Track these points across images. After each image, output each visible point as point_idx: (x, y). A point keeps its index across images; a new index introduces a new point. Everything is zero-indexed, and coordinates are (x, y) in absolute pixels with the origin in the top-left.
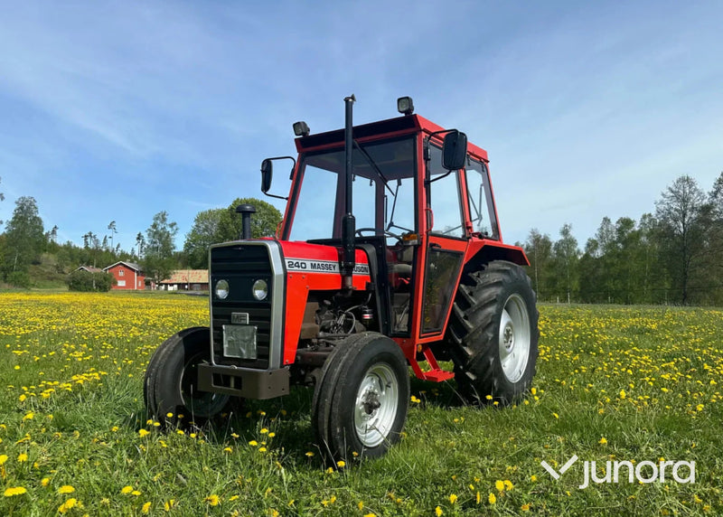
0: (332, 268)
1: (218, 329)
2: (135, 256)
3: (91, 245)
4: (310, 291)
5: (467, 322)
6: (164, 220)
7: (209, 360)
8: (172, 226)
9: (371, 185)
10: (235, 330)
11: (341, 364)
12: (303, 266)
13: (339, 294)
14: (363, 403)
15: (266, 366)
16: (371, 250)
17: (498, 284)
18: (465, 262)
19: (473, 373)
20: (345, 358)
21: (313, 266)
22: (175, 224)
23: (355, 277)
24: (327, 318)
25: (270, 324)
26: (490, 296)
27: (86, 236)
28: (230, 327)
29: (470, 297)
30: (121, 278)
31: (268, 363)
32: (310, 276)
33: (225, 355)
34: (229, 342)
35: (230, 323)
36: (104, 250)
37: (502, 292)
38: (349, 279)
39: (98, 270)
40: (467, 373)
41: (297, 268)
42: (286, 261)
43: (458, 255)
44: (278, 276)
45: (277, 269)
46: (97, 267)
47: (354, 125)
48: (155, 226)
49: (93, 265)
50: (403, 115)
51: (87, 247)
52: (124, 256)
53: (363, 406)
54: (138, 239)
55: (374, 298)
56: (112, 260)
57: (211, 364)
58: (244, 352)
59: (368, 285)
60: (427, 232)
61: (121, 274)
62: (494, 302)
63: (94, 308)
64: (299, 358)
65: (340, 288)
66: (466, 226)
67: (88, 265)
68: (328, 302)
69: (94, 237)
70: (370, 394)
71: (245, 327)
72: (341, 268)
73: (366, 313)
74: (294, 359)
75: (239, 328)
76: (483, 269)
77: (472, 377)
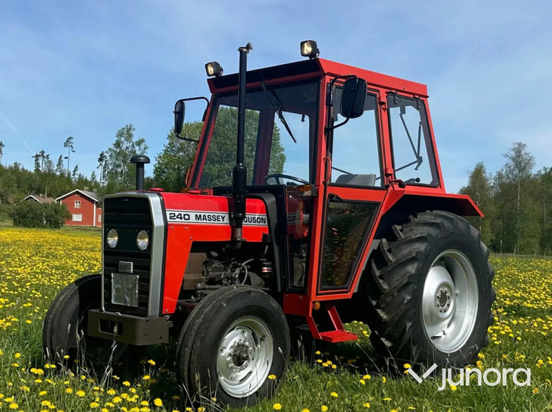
0: (222, 219)
1: (108, 277)
2: (96, 183)
3: (43, 168)
4: (194, 243)
5: (381, 281)
6: (130, 136)
7: (100, 307)
8: (139, 143)
9: (303, 120)
10: (121, 278)
11: (202, 316)
12: (187, 217)
13: (228, 246)
14: (230, 355)
15: (145, 314)
16: (271, 200)
17: (421, 239)
18: (382, 213)
19: (388, 339)
20: (207, 310)
21: (198, 217)
22: (142, 141)
23: (246, 229)
24: (215, 269)
25: (149, 275)
26: (410, 253)
27: (37, 156)
28: (117, 275)
29: (388, 253)
30: (77, 211)
31: (147, 311)
32: (193, 228)
33: (113, 302)
34: (116, 289)
35: (116, 271)
36: (58, 173)
37: (426, 249)
38: (239, 231)
39: (50, 200)
40: (383, 339)
41: (179, 220)
42: (168, 213)
43: (374, 206)
44: (160, 227)
45: (158, 221)
46: (49, 196)
47: (247, 70)
48: (118, 144)
49: (44, 193)
50: (308, 58)
51: (37, 170)
52: (83, 182)
53: (230, 358)
54: (101, 160)
55: (271, 250)
56: (67, 188)
57: (102, 311)
58: (128, 299)
59: (265, 236)
60: (324, 183)
61: (77, 205)
62: (413, 260)
63: (37, 249)
64: (180, 308)
65: (229, 240)
66: (385, 174)
67: (37, 193)
68: (214, 254)
69: (47, 157)
70: (240, 346)
71: (129, 276)
72: (230, 219)
73: (265, 266)
74: (175, 309)
75: (124, 277)
76: (409, 221)
77: (388, 344)
